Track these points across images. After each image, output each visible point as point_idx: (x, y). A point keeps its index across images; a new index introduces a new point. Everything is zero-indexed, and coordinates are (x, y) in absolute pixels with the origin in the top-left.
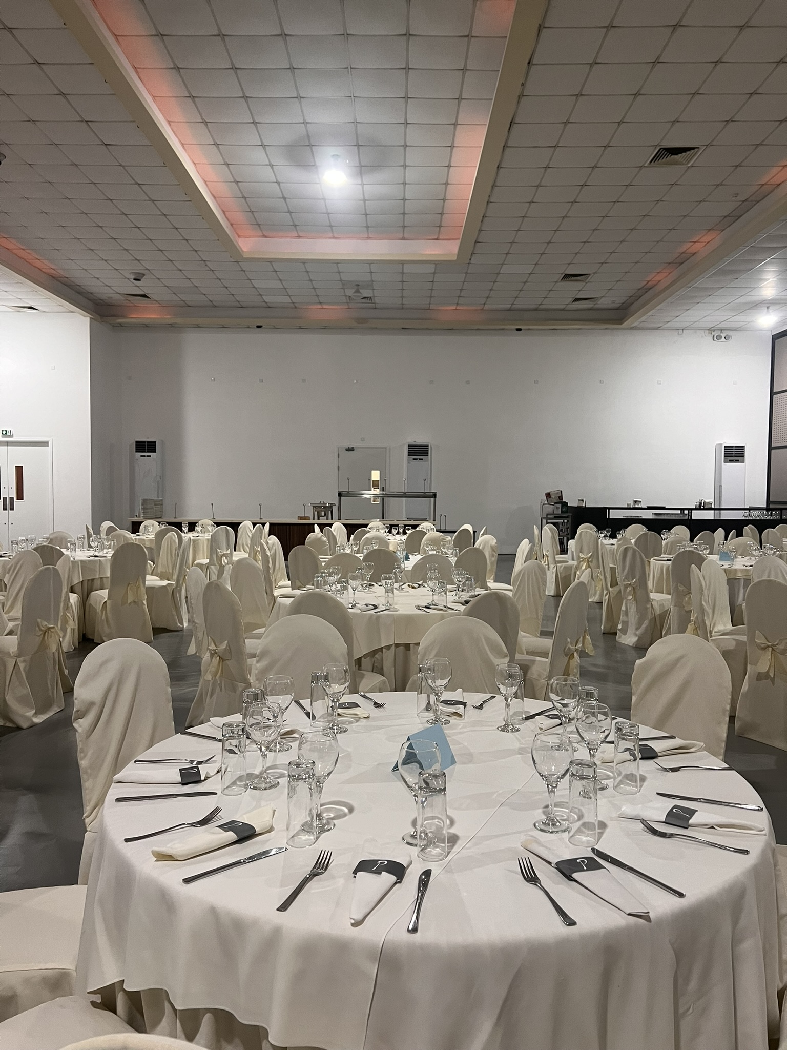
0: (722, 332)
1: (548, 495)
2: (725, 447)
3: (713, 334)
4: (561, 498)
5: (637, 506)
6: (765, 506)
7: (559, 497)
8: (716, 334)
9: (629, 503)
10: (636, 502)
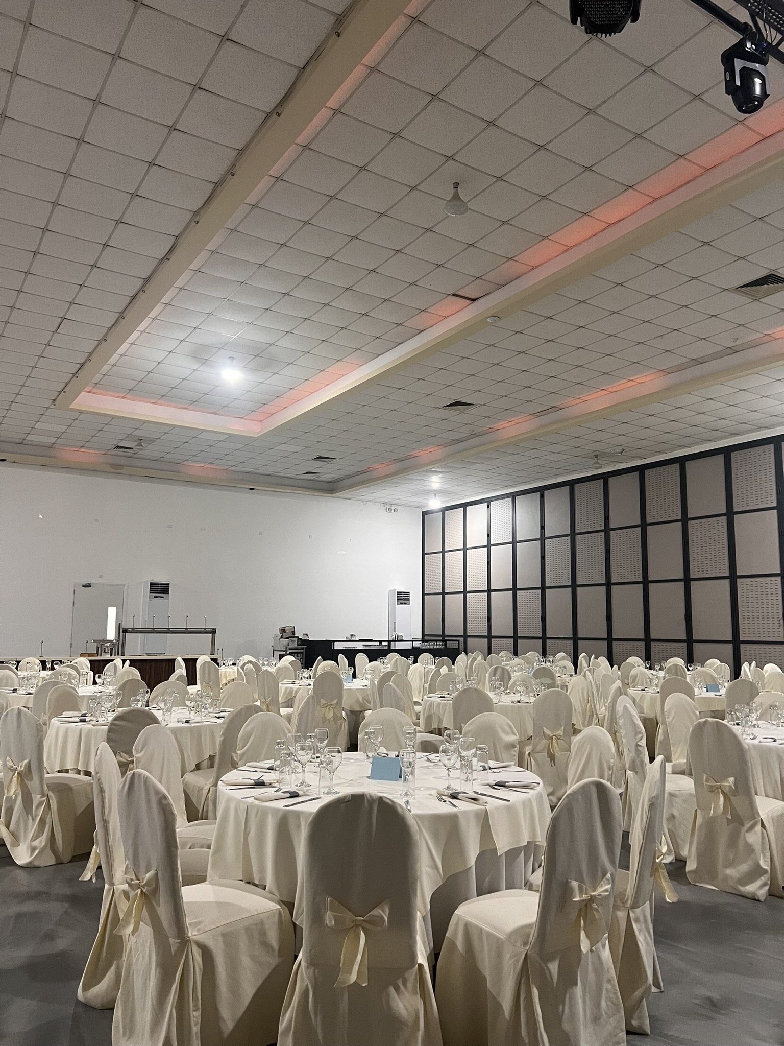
0: (391, 506)
1: (283, 630)
2: (398, 592)
3: (386, 507)
4: (294, 633)
5: (353, 639)
6: (421, 638)
7: (292, 632)
8: (388, 506)
9: (347, 636)
10: (352, 635)
